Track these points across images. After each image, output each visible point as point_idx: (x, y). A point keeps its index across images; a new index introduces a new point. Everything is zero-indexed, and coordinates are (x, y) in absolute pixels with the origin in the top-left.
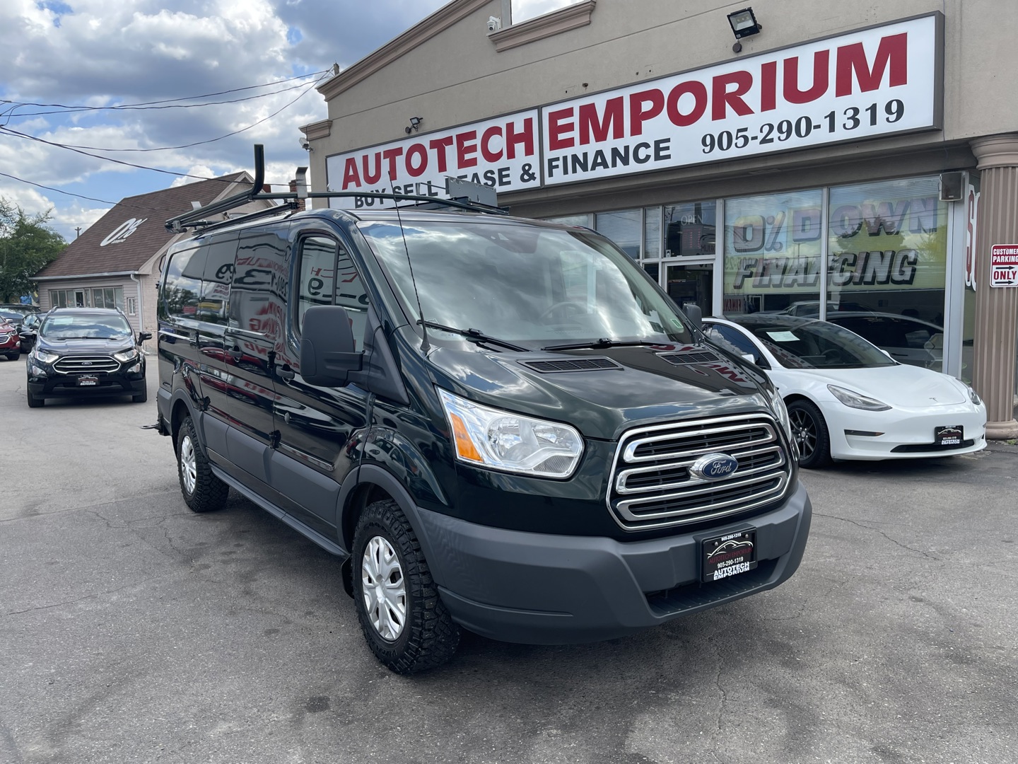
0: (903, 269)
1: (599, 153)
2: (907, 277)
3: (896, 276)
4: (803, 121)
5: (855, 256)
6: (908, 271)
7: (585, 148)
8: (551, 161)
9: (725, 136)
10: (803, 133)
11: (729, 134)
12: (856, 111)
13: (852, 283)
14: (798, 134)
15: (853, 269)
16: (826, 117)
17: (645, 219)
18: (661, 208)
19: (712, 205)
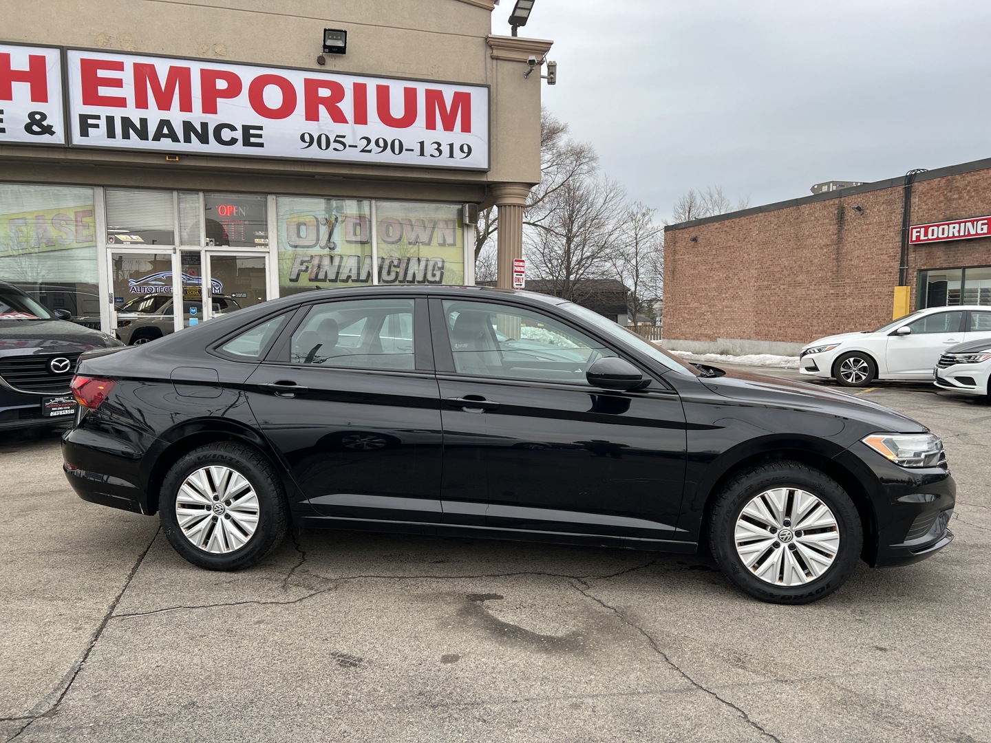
0: (435, 272)
1: (164, 123)
2: (437, 278)
3: (430, 277)
5: (399, 259)
6: (438, 274)
7: (142, 113)
8: (83, 118)
9: (323, 138)
12: (439, 145)
13: (397, 281)
14: (392, 151)
15: (398, 270)
16: (417, 144)
17: (179, 203)
18: (201, 194)
19: (263, 199)
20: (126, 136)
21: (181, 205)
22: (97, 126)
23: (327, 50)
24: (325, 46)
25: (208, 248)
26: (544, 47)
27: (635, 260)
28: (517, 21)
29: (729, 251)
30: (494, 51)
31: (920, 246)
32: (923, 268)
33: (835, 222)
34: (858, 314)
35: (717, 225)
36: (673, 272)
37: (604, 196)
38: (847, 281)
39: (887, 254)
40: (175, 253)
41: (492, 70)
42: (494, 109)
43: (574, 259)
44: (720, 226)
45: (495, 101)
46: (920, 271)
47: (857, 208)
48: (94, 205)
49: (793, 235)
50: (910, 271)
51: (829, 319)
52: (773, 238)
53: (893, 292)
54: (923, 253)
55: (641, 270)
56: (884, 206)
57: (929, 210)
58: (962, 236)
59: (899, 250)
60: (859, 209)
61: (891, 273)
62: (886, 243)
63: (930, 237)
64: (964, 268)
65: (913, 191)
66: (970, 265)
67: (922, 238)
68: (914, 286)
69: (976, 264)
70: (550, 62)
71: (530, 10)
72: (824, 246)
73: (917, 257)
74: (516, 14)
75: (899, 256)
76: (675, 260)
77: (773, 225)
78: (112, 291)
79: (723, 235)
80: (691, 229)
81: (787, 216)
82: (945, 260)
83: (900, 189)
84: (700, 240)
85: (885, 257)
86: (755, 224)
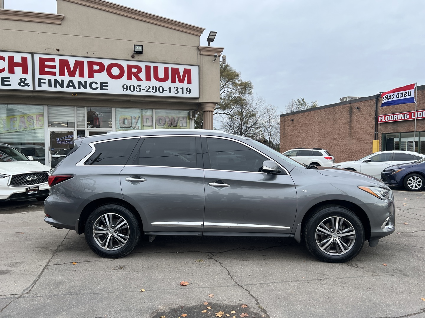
4: (161, 88)
7: (63, 78)
8: (40, 80)
9: (132, 86)
10: (161, 92)
11: (134, 86)
12: (178, 88)
14: (159, 91)
16: (168, 88)
17: (77, 111)
18: (86, 108)
19: (110, 109)
20: (56, 86)
21: (78, 112)
22: (45, 83)
23: (135, 53)
24: (134, 51)
25: (88, 129)
26: (220, 50)
27: (269, 128)
28: (210, 40)
29: (306, 125)
30: (201, 52)
31: (382, 124)
32: (384, 133)
33: (348, 113)
34: (359, 151)
35: (301, 114)
36: (284, 134)
37: (256, 102)
38: (354, 138)
39: (369, 127)
40: (75, 131)
41: (200, 59)
42: (201, 74)
43: (244, 128)
44: (302, 115)
45: (201, 71)
46: (383, 134)
47: (357, 108)
48: (43, 113)
49: (332, 119)
50: (379, 134)
51: (347, 153)
52: (324, 120)
53: (372, 142)
54: (384, 126)
55: (272, 132)
56: (368, 107)
57: (385, 109)
58: (399, 120)
59: (374, 125)
60: (358, 108)
61: (371, 134)
62: (369, 122)
63: (386, 120)
64: (401, 133)
65: (379, 101)
66: (402, 131)
67: (383, 120)
68: (381, 140)
69: (405, 131)
70: (223, 56)
71: (215, 36)
72: (345, 123)
73: (381, 128)
74: (210, 38)
75: (374, 128)
76: (284, 129)
77: (324, 115)
78: (50, 146)
79: (304, 119)
80: (291, 116)
81: (329, 111)
82: (393, 130)
83: (374, 101)
84: (294, 120)
85: (369, 128)
86: (317, 114)
